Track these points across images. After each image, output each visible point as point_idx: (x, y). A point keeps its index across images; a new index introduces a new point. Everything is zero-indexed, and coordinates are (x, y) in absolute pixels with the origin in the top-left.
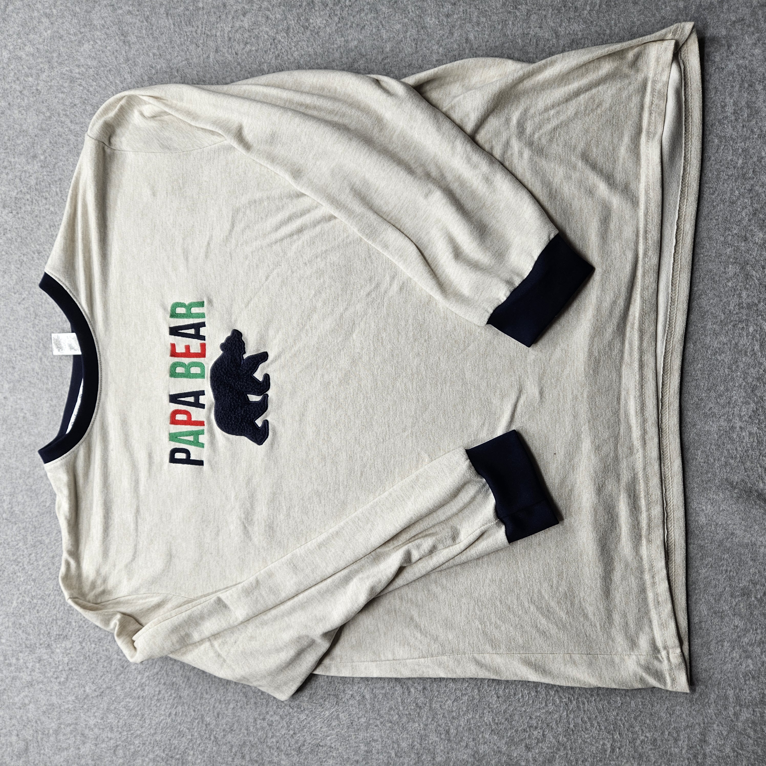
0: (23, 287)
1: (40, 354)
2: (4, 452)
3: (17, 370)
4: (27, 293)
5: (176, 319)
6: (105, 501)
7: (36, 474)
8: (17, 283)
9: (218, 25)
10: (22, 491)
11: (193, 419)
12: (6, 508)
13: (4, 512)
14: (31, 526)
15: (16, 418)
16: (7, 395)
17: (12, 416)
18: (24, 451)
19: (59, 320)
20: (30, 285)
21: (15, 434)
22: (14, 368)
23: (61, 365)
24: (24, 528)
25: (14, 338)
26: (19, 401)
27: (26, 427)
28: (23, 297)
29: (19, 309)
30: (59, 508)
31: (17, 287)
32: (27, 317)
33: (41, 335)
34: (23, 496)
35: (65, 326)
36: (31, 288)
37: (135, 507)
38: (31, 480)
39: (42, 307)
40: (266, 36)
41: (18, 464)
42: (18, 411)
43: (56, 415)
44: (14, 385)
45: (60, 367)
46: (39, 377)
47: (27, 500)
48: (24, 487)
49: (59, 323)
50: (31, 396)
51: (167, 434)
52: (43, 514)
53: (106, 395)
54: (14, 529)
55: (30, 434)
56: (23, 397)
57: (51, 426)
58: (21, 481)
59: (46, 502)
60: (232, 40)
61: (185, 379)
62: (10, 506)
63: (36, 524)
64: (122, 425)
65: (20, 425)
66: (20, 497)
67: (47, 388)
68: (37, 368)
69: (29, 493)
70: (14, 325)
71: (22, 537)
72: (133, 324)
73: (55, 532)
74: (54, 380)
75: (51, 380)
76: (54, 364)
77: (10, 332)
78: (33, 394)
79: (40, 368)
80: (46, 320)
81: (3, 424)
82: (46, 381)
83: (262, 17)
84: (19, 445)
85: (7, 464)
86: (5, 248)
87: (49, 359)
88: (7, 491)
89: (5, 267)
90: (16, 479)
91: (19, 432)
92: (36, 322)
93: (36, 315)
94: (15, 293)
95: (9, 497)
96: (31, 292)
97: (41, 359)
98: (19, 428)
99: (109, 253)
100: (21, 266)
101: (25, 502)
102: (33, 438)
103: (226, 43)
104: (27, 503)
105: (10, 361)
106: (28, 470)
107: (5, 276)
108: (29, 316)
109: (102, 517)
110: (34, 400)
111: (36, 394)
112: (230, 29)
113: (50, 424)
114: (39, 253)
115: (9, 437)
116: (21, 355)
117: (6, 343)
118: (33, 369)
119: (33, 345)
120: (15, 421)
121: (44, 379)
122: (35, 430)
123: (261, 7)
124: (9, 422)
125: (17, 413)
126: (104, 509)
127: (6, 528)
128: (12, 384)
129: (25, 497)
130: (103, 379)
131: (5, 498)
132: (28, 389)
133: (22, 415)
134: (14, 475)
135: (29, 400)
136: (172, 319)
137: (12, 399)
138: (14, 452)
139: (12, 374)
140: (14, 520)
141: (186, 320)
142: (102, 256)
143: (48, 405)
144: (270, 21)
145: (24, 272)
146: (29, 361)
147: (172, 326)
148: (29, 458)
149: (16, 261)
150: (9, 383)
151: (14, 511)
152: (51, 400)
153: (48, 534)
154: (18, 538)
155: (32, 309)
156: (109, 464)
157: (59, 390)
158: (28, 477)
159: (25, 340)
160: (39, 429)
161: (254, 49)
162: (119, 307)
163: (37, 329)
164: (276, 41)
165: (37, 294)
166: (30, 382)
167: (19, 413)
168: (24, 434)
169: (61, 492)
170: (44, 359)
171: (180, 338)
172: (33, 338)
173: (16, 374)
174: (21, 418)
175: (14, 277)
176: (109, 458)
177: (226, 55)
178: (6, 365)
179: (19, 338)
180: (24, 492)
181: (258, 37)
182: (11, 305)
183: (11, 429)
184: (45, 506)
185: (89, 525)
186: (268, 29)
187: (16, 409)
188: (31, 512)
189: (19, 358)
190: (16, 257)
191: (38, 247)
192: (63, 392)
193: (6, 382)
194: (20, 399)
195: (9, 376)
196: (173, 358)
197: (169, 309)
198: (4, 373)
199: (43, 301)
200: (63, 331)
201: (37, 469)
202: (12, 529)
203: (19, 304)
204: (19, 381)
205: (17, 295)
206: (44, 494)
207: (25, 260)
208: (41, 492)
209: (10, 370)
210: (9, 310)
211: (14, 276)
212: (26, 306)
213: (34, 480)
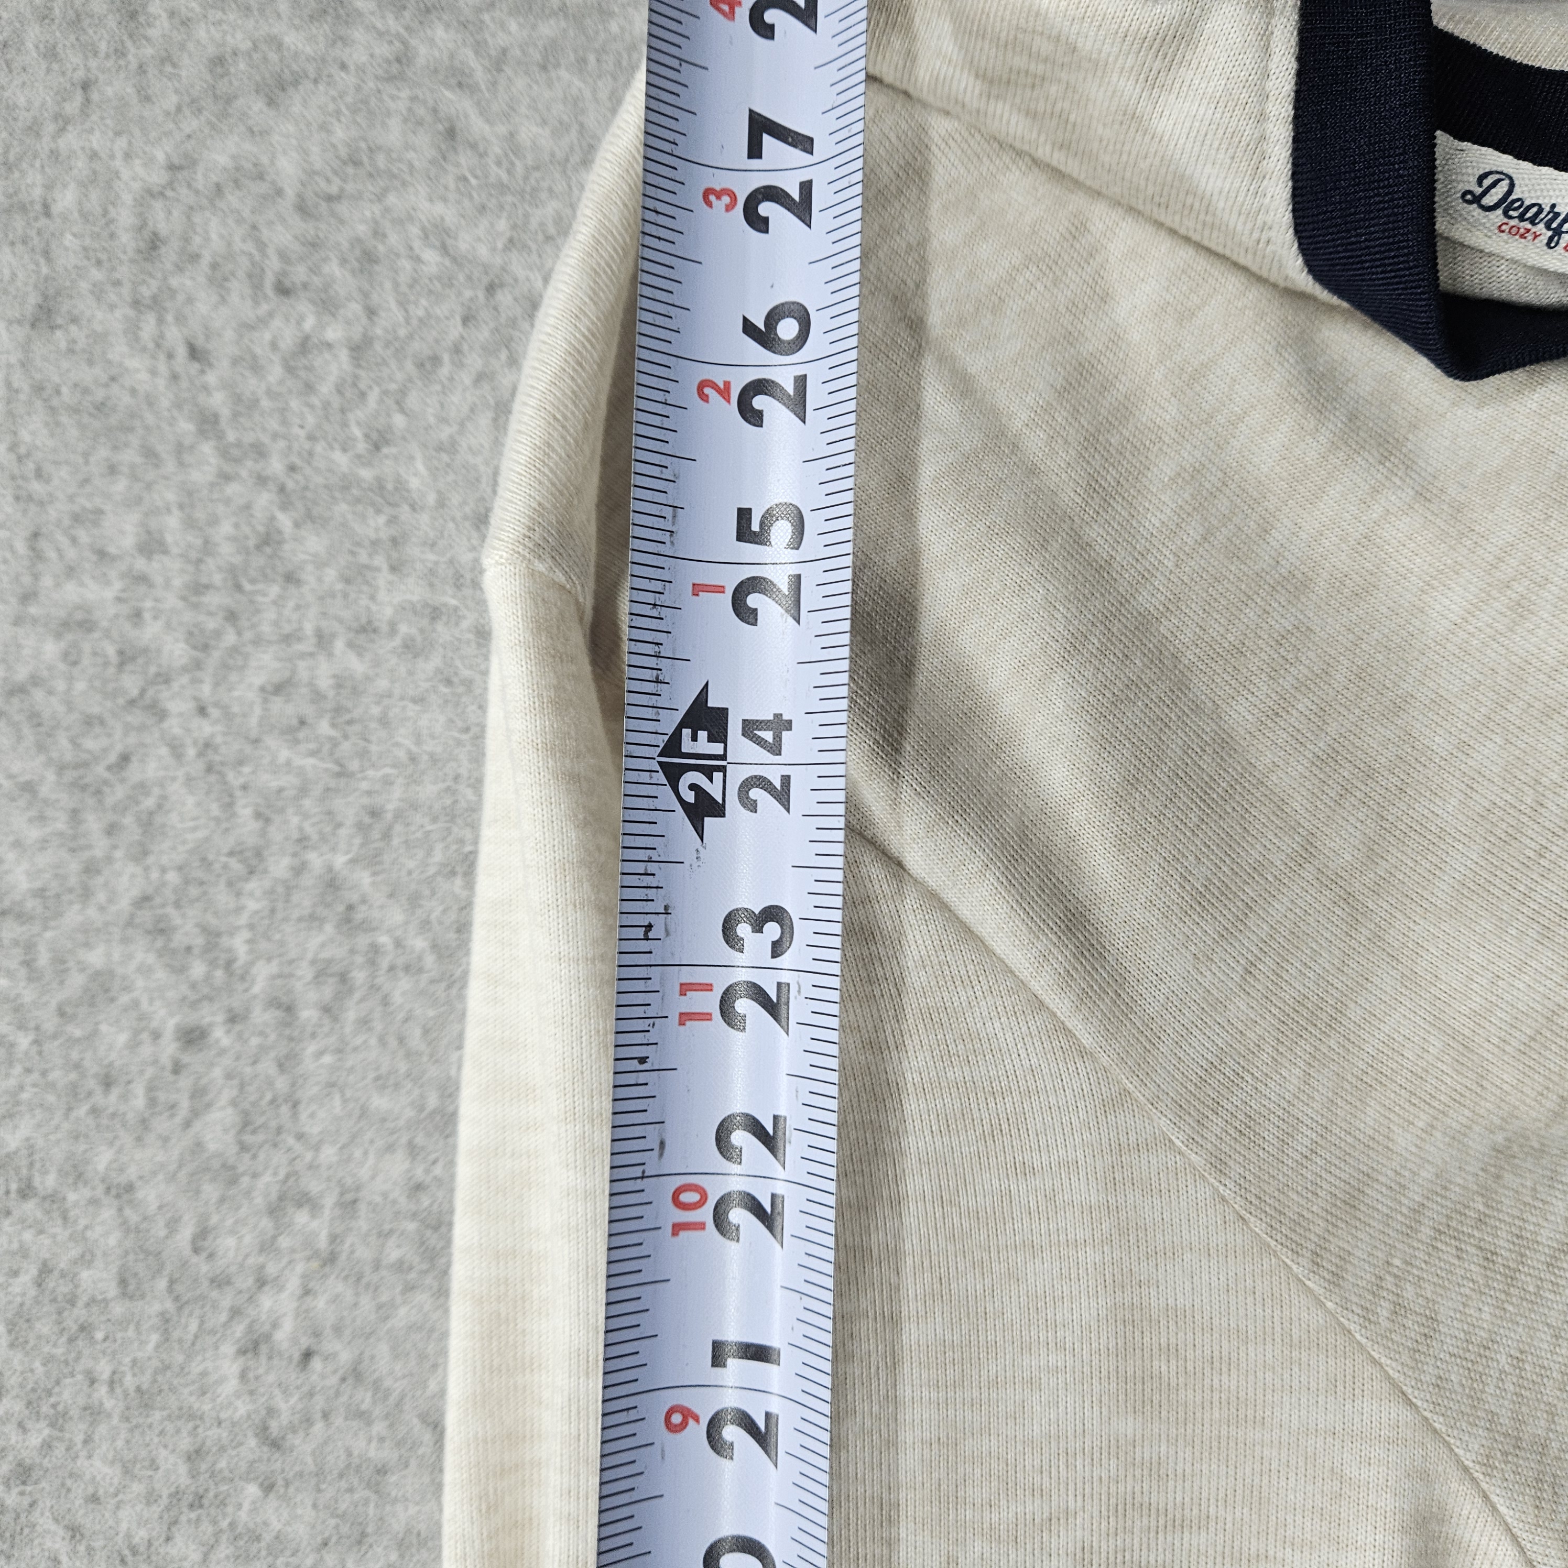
9: (71, 140)
40: (431, 256)
60: (169, 255)
83: (413, 122)
103: (124, 272)
112: (157, 178)
123: (403, 59)
144: (465, 159)
161: (333, 333)
164: (504, 298)
177: (119, 350)
181: (369, 258)
186: (448, 214)
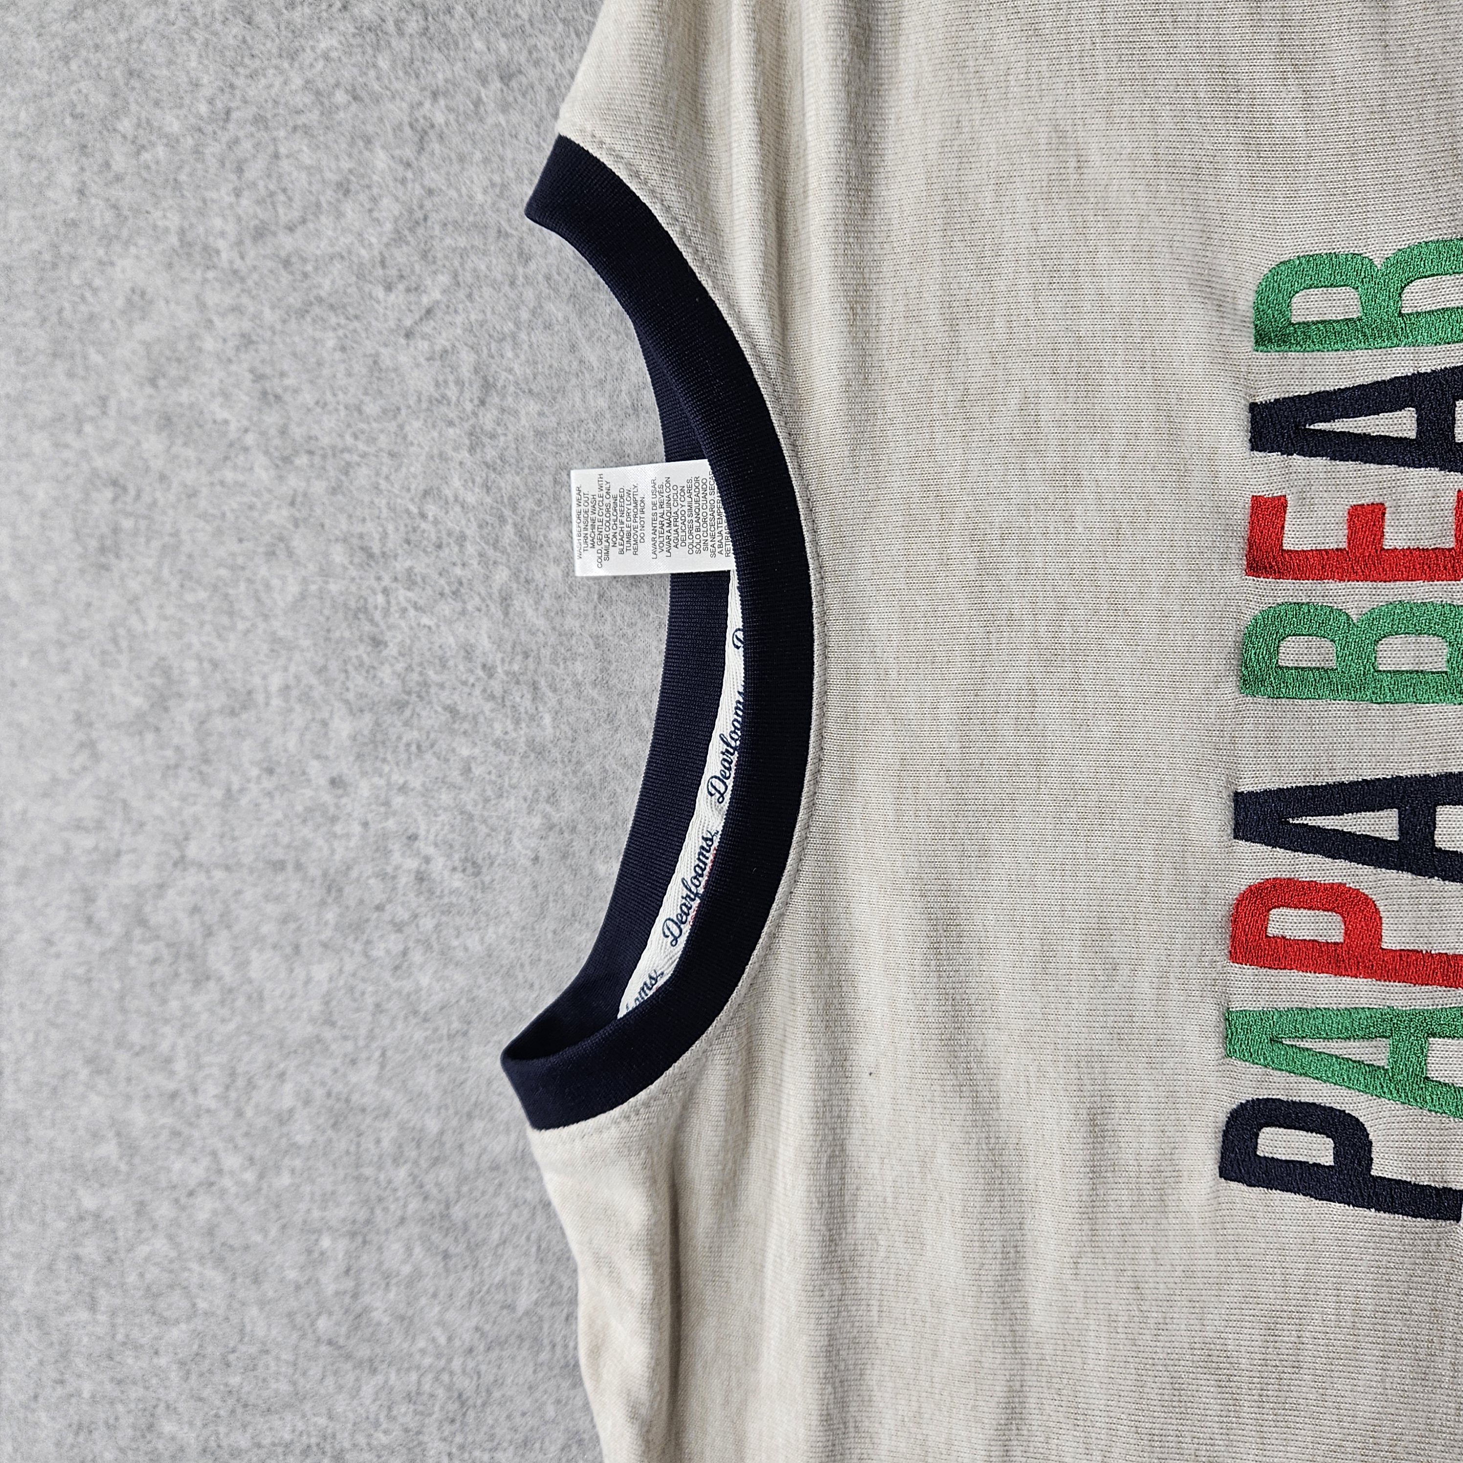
0: (424, 255)
1: (501, 575)
2: (328, 1034)
3: (392, 650)
4: (444, 279)
5: (1295, 358)
6: (831, 1337)
7: (471, 1149)
8: (399, 239)
10: (402, 1221)
11: (1391, 940)
12: (330, 1289)
13: (323, 1309)
14: (441, 1393)
15: (383, 876)
16: (345, 767)
17: (369, 869)
18: (419, 1035)
19: (602, 403)
20: (462, 242)
21: (378, 952)
22: (377, 643)
23: (607, 629)
24: (409, 1398)
25: (381, 502)
26: (398, 801)
27: (427, 924)
28: (425, 300)
29: (403, 359)
30: (596, 1352)
31: (400, 256)
32: (444, 399)
33: (508, 482)
34: (409, 1250)
35: (629, 432)
36: (463, 254)
37: (1000, 1389)
38: (446, 1174)
39: (516, 345)
41: (387, 1094)
42: (396, 847)
43: (575, 871)
44: (377, 724)
45: (599, 641)
46: (496, 686)
47: (430, 1265)
48: (414, 1205)
49: (598, 418)
50: (455, 776)
51: (1210, 1015)
52: (502, 1343)
53: (847, 780)
54: (368, 1390)
55: (446, 956)
56: (416, 783)
57: (549, 924)
58: (402, 1174)
59: (516, 1289)
61: (1341, 708)
62: (348, 1284)
63: (466, 1384)
64: (935, 947)
65: (403, 915)
66: (394, 1249)
67: (531, 743)
68: (485, 644)
69: (436, 1237)
70: (383, 441)
71: (397, 1432)
72: (1013, 403)
73: (558, 1437)
74: (570, 701)
75: (552, 699)
76: (571, 623)
77: (363, 475)
78: (467, 770)
79: (499, 643)
80: (534, 407)
81: (323, 903)
82: (526, 704)
84: (394, 1006)
85: (339, 1087)
86: (347, 74)
87: (548, 601)
88: (337, 1214)
89: (346, 164)
90: (380, 1168)
91: (394, 943)
92: (488, 419)
93: (487, 386)
94: (389, 288)
95: (343, 1244)
96: (467, 277)
97: (505, 600)
98: (399, 927)
99: (885, 25)
100: (421, 149)
101: (417, 1275)
102: (460, 978)
104: (427, 1283)
105: (363, 611)
106: (433, 1125)
107: (348, 208)
108: (452, 392)
109: (814, 1421)
110: (468, 798)
111: (478, 771)
113: (542, 914)
114: (506, 78)
115: (349, 967)
116: (410, 580)
117: (344, 525)
118: (468, 652)
119: (472, 531)
120: (377, 891)
121: (521, 698)
122: (473, 942)
124: (351, 894)
125: (387, 853)
126: (828, 1379)
127: (330, 1381)
128: (367, 719)
129: (418, 1250)
130: (833, 699)
131: (326, 1242)
132: (442, 745)
133: (412, 864)
134: (368, 1143)
135: (445, 797)
136: (1270, 358)
137: (364, 789)
138: (371, 1036)
139: (371, 671)
140: (364, 1352)
141: (1363, 356)
142: (855, 39)
143: (537, 821)
145: (434, 179)
146: (446, 608)
147: (1265, 396)
148: (441, 1070)
149: (398, 128)
150: (355, 712)
151: (367, 1310)
152: (553, 799)
153: (526, 1443)
154: (384, 1439)
155: (466, 359)
156: (854, 1144)
157: (593, 751)
158: (435, 1162)
159: (431, 509)
160: (491, 934)
162: (933, 316)
163: (491, 454)
165: (495, 286)
166: (452, 710)
167: (396, 857)
168: (417, 956)
169: (614, 1276)
170: (522, 602)
171: (1320, 463)
172: (471, 499)
173: (385, 673)
174: (403, 880)
175: (389, 208)
176: (856, 1113)
178: (342, 631)
179: (404, 502)
180: (415, 1229)
182: (369, 346)
183: (358, 927)
184: (510, 1307)
185: (740, 1443)
187: (385, 836)
188: (441, 1323)
189: (402, 594)
190: (397, 111)
191: (503, 46)
192: (611, 763)
193: (340, 709)
194: (403, 789)
195: (359, 679)
196: (1265, 583)
197: (1246, 302)
198: (334, 666)
199: (525, 315)
200: (621, 459)
201: (479, 1125)
202: (355, 1393)
203: (408, 335)
204: (401, 706)
205: (397, 297)
206: (509, 1251)
207: (439, 119)
208: (495, 1236)
209: (362, 650)
210: (360, 368)
211: (386, 202)
212: (442, 342)
213: (462, 1179)
